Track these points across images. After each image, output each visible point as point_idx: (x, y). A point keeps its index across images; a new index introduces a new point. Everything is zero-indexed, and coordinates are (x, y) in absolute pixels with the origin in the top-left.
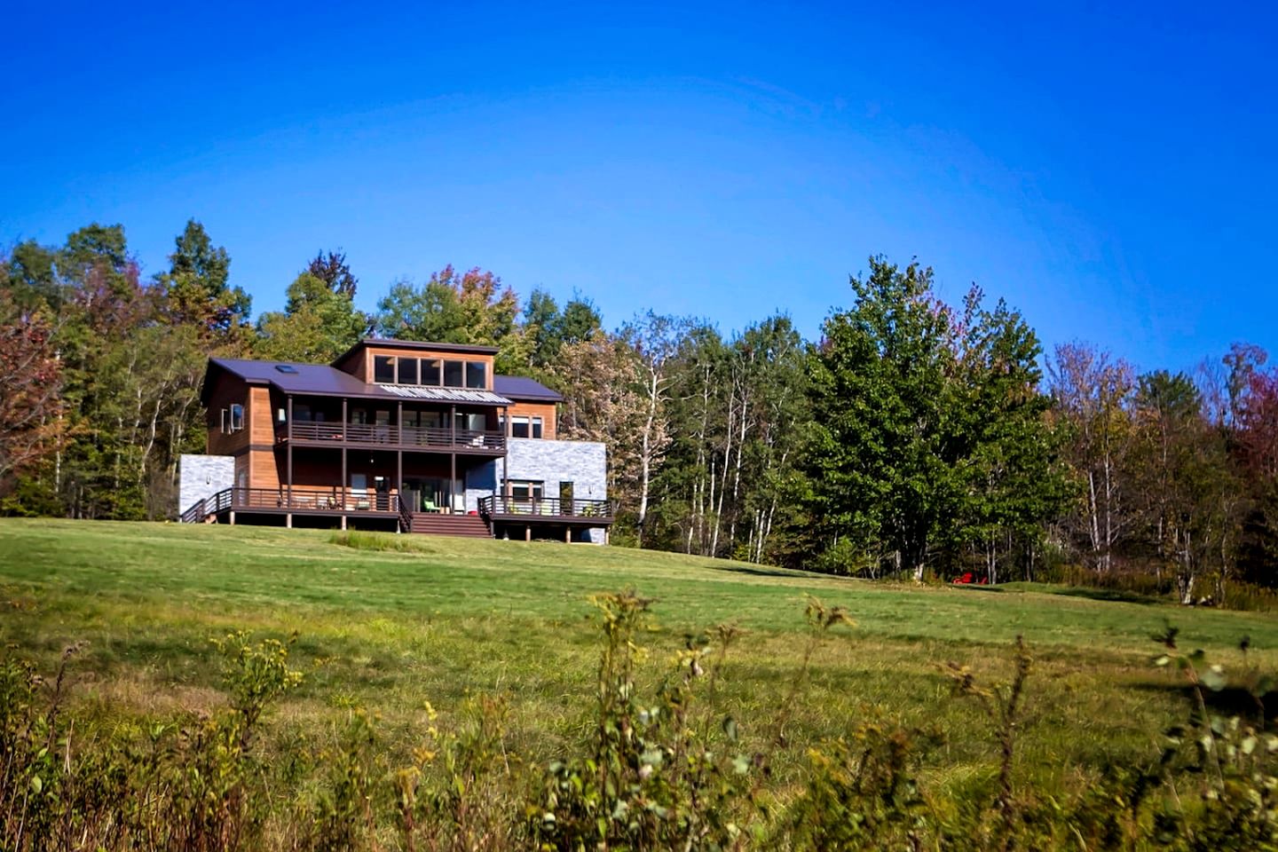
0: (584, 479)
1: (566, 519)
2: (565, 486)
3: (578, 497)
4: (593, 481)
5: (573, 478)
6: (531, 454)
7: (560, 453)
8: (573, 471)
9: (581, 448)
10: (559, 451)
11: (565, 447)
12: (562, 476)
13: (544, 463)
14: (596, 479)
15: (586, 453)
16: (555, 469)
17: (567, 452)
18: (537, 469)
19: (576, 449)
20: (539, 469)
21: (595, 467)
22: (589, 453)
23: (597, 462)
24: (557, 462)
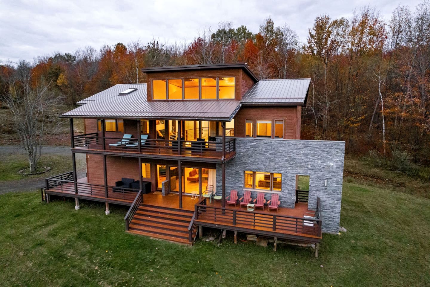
0: (320, 174)
4: (329, 176)
5: (310, 172)
6: (270, 152)
7: (298, 151)
8: (309, 166)
9: (319, 147)
10: (297, 149)
11: (303, 146)
12: (299, 171)
13: (283, 160)
14: (333, 174)
15: (324, 151)
16: (293, 164)
17: (306, 151)
18: (276, 164)
19: (313, 149)
20: (278, 164)
21: (332, 164)
22: (327, 151)
23: (335, 159)
24: (295, 159)
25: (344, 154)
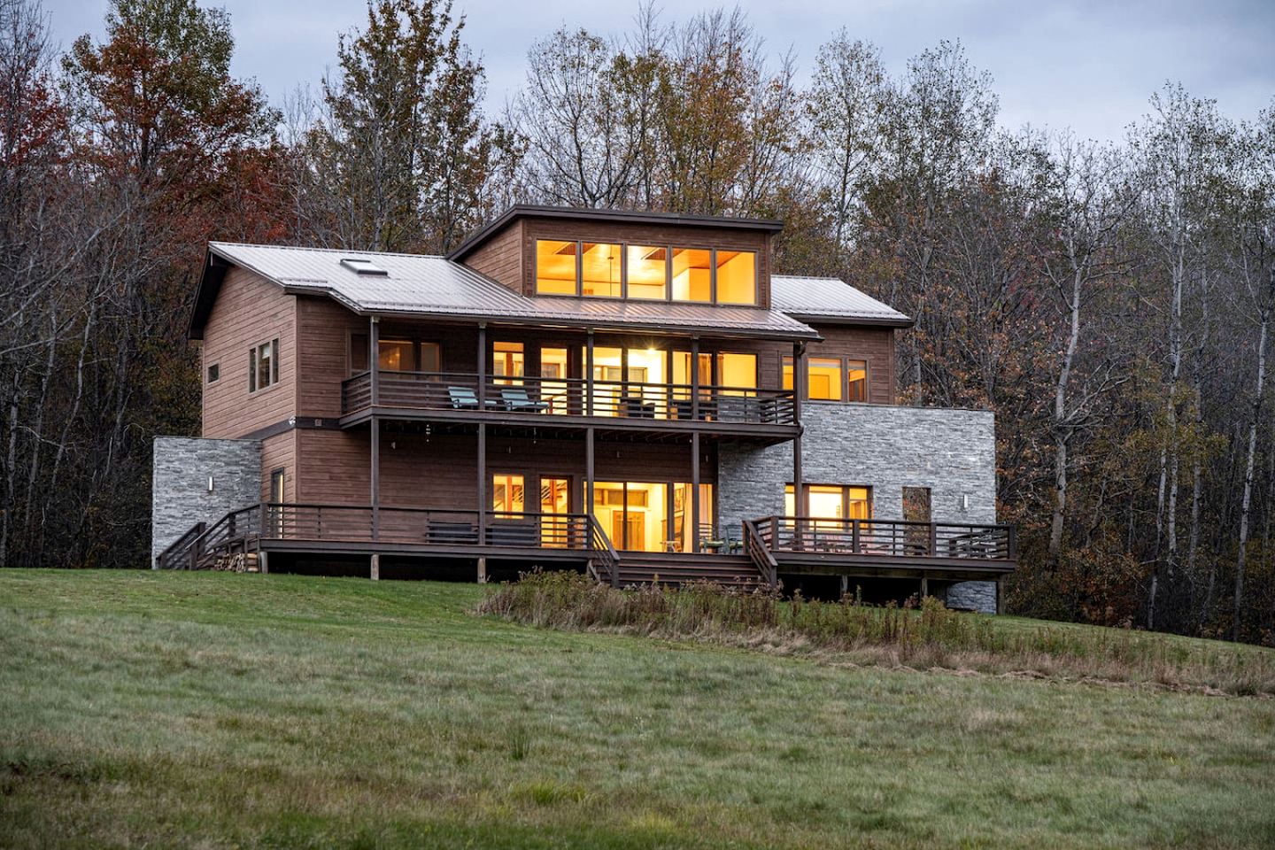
0: (951, 482)
1: (923, 562)
2: (920, 497)
3: (941, 518)
4: (968, 486)
5: (931, 480)
6: (846, 434)
7: (904, 431)
8: (929, 467)
9: (945, 421)
10: (902, 426)
11: (913, 419)
12: (909, 477)
13: (873, 452)
14: (977, 483)
15: (956, 430)
16: (895, 462)
17: (919, 429)
18: (858, 463)
19: (935, 423)
20: (863, 463)
21: (973, 459)
22: (961, 431)
23: (979, 447)
24: (899, 449)
25: (993, 438)
